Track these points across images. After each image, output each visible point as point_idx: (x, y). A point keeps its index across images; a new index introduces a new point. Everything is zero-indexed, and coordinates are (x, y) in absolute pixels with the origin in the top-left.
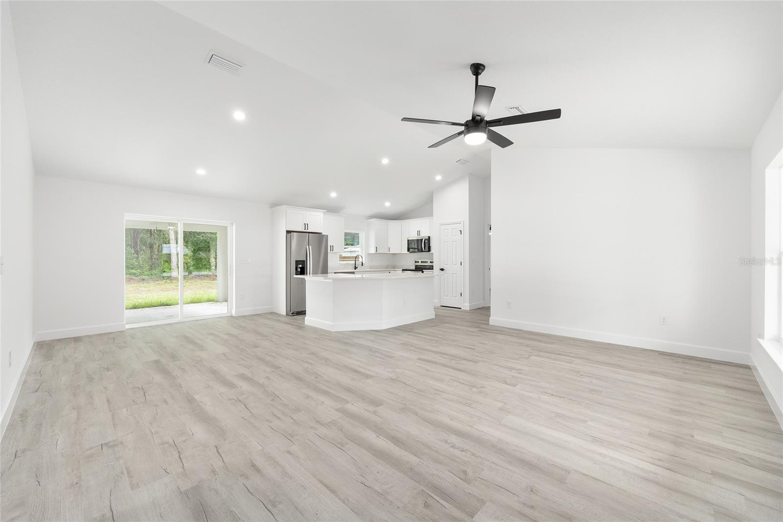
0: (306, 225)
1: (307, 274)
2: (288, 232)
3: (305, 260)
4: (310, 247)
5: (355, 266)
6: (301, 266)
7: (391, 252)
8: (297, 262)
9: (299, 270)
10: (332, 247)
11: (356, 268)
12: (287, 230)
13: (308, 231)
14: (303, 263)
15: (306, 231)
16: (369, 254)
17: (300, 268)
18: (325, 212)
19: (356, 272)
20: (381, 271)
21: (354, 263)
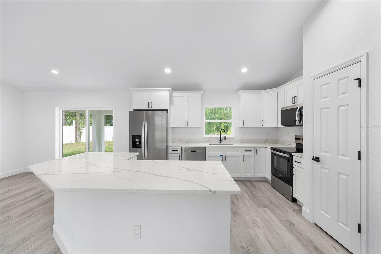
0: (150, 104)
3: (142, 135)
4: (146, 123)
5: (220, 140)
8: (134, 137)
9: (138, 143)
10: (187, 123)
12: (134, 109)
13: (152, 109)
14: (140, 137)
16: (241, 128)
19: (207, 147)
20: (242, 147)
21: (220, 137)
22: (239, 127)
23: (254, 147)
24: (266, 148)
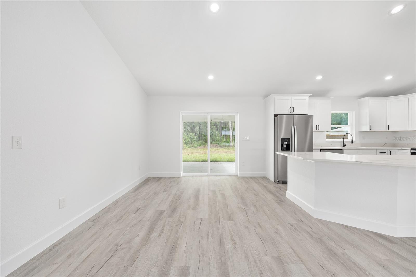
0: (292, 109)
1: (292, 151)
2: (276, 115)
3: (290, 138)
4: (295, 127)
5: (344, 144)
6: (286, 143)
7: (391, 129)
8: (283, 140)
9: (285, 146)
10: (318, 127)
11: (344, 145)
12: (275, 114)
13: (293, 113)
14: (289, 140)
15: (292, 113)
16: (361, 133)
17: (286, 144)
18: (311, 96)
19: (345, 149)
20: (377, 149)
21: (343, 141)
22: (359, 132)
23: (388, 149)
24: (399, 150)
